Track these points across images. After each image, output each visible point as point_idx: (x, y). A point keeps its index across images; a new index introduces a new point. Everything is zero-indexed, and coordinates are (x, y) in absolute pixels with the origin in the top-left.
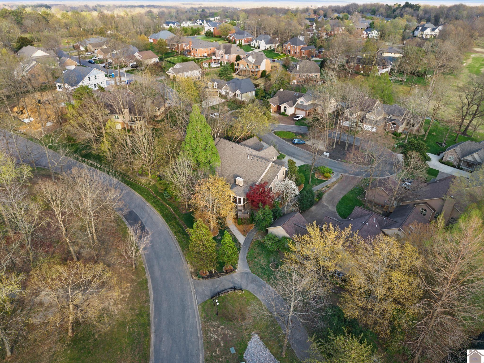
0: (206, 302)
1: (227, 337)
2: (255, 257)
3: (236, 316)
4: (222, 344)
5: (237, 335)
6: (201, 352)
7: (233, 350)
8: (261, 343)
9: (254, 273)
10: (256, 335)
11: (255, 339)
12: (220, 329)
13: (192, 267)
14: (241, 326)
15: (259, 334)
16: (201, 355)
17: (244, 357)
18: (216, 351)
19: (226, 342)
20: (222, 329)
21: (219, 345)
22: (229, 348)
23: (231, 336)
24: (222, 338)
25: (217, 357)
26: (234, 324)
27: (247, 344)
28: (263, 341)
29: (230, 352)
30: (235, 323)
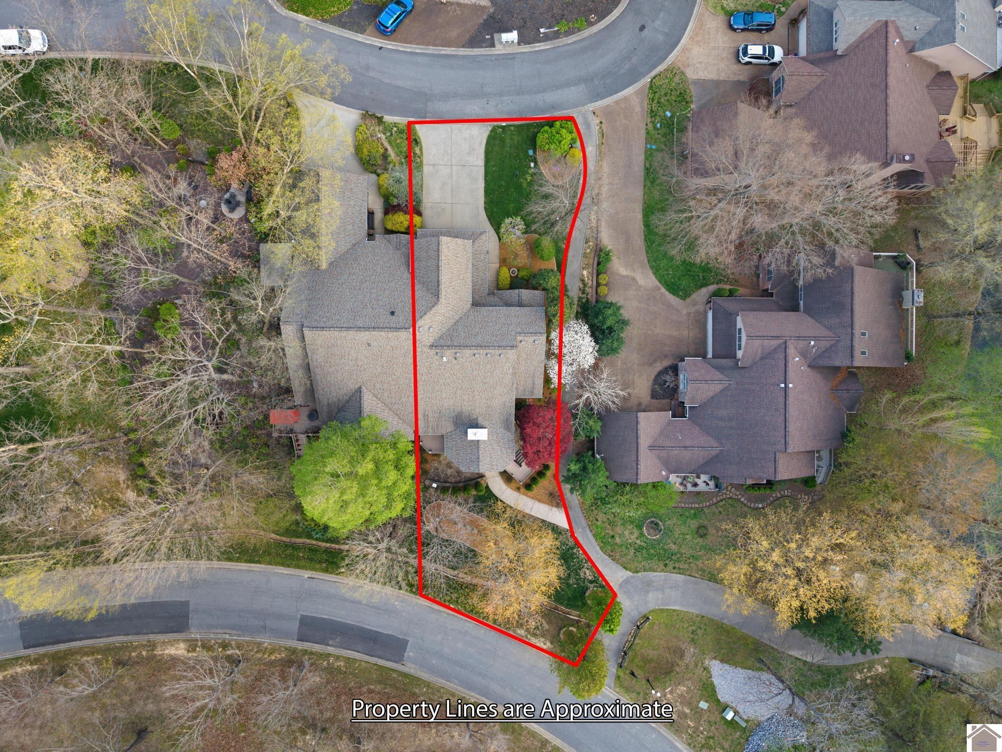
0: (618, 677)
1: (685, 697)
2: (613, 536)
3: (670, 660)
4: (687, 711)
5: (693, 684)
6: (674, 741)
7: (703, 705)
8: (727, 667)
9: (638, 572)
10: (714, 662)
11: (716, 668)
12: (669, 696)
13: (543, 640)
14: (687, 666)
15: (715, 658)
16: (677, 744)
17: (721, 700)
18: (689, 726)
19: (689, 704)
20: (671, 692)
21: (686, 716)
22: (697, 707)
23: (689, 690)
24: (681, 703)
25: (696, 729)
26: (678, 673)
27: (712, 684)
28: (726, 663)
29: (702, 709)
30: (678, 669)
